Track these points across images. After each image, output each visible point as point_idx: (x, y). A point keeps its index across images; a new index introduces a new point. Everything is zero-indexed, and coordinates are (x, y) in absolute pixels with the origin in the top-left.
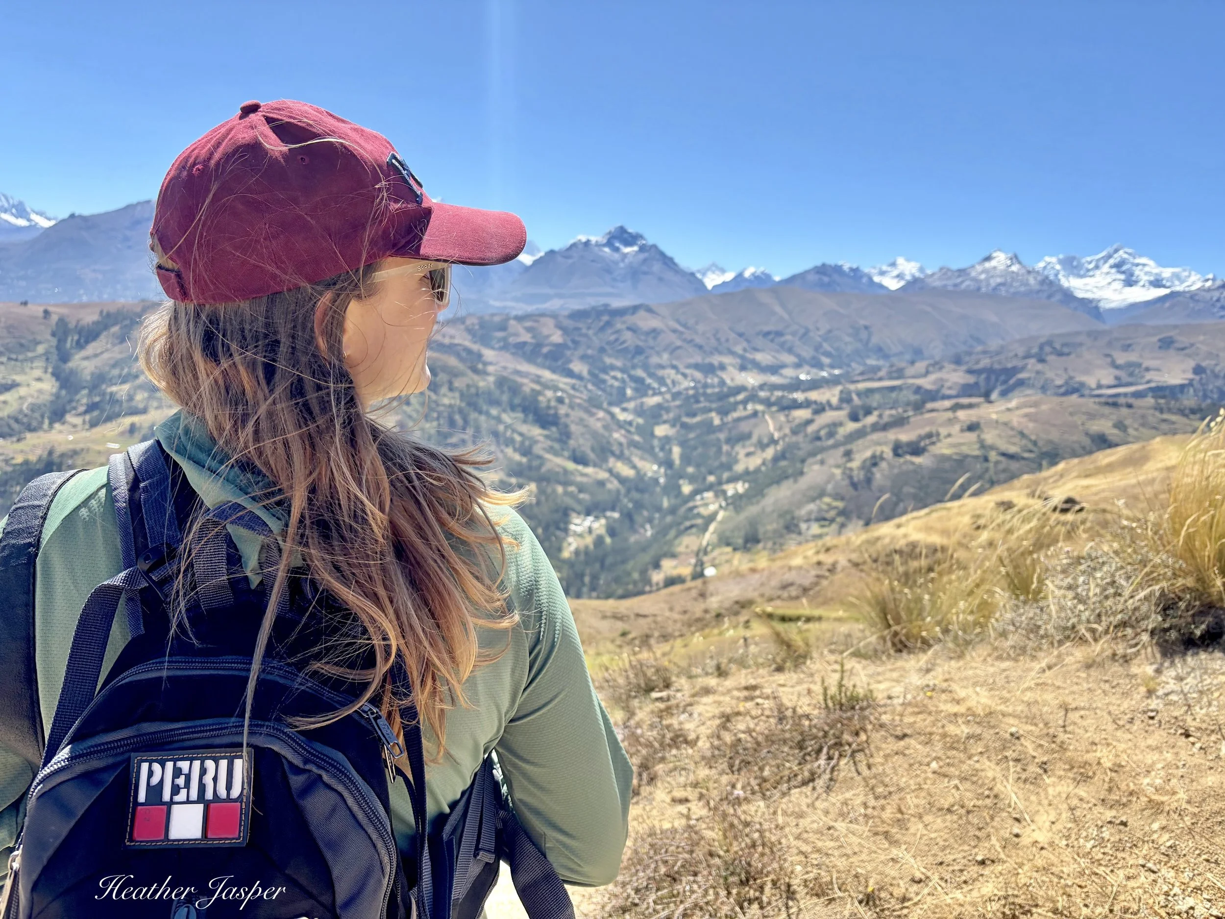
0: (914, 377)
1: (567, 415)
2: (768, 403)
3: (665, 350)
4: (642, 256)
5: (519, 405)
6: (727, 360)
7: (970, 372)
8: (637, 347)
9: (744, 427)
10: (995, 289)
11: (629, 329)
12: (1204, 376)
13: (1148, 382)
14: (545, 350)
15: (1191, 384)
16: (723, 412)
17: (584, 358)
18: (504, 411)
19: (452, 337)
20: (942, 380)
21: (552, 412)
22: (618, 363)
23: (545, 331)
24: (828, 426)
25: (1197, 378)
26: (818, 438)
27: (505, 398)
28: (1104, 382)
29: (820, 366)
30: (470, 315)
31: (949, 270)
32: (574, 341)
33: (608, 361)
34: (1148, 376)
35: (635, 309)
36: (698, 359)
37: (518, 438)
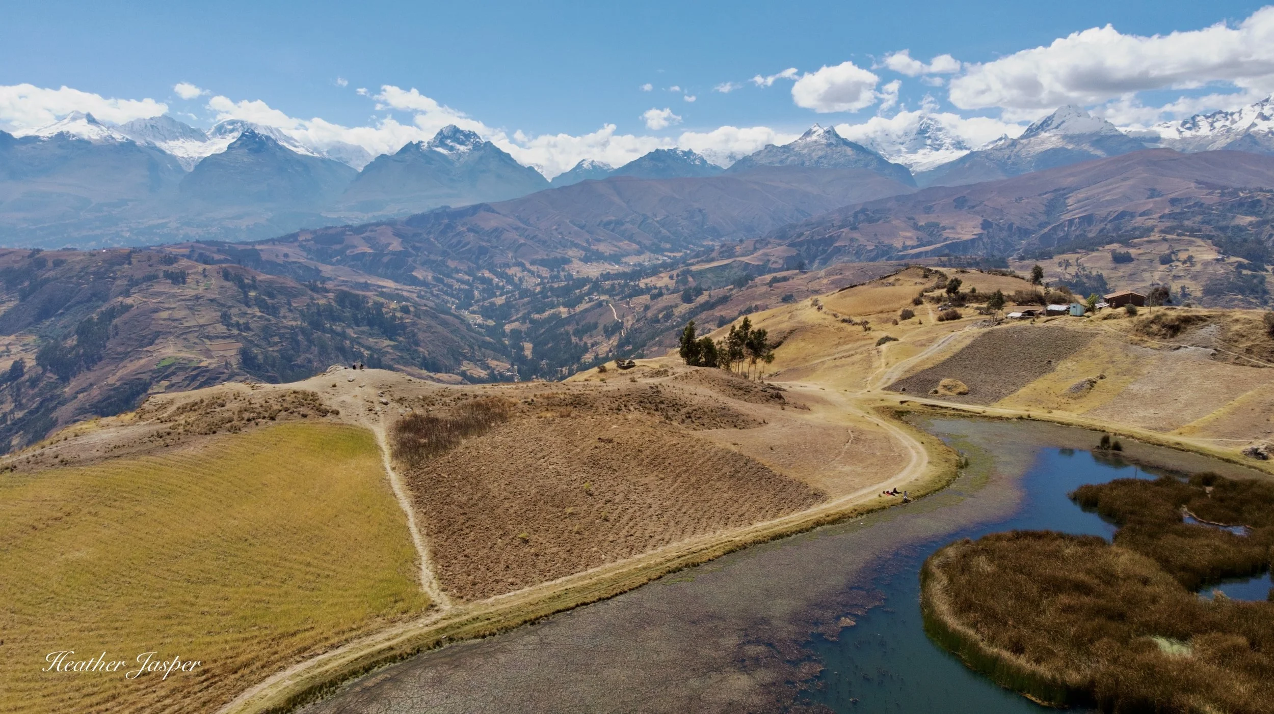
0: (743, 255)
1: (414, 324)
2: (611, 292)
3: (509, 248)
4: (477, 154)
5: (363, 319)
6: (572, 253)
7: (791, 245)
8: (480, 247)
9: (590, 319)
10: (817, 162)
11: (469, 230)
12: (991, 230)
13: (945, 240)
14: (385, 259)
15: (980, 237)
16: (570, 305)
17: (427, 263)
18: (349, 326)
19: (286, 255)
20: (766, 255)
21: (398, 322)
22: (463, 267)
23: (383, 240)
24: (665, 308)
25: (985, 232)
26: (658, 321)
27: (348, 313)
28: (909, 243)
29: (658, 250)
30: (303, 231)
31: (773, 146)
32: (414, 248)
33: (452, 264)
34: (946, 234)
35: (475, 209)
36: (541, 255)
37: (366, 353)
